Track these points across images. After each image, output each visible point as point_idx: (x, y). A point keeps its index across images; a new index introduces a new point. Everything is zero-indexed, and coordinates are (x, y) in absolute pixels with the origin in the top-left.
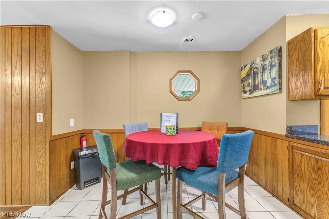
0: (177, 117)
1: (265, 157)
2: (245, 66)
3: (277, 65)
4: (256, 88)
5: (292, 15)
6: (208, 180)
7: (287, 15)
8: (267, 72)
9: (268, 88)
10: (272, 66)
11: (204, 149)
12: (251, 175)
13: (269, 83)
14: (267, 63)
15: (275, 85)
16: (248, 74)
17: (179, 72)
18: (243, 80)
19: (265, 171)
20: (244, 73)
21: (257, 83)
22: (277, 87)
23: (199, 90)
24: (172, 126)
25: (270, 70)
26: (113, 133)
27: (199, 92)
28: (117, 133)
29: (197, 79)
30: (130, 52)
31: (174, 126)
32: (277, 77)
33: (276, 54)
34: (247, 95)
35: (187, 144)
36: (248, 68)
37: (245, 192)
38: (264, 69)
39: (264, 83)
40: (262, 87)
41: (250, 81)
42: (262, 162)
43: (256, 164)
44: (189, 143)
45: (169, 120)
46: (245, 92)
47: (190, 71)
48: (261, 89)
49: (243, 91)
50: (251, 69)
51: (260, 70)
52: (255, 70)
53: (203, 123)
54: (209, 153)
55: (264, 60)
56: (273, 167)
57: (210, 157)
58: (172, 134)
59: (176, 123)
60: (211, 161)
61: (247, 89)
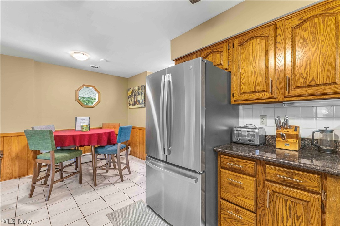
0: (89, 120)
1: (139, 141)
2: (130, 89)
3: (144, 94)
4: (135, 103)
5: (149, 72)
6: (113, 149)
7: (147, 71)
8: (140, 95)
9: (140, 104)
10: (142, 94)
11: (109, 136)
12: (133, 154)
13: (141, 102)
14: (140, 91)
15: (143, 104)
16: (132, 94)
17: (84, 85)
18: (129, 97)
19: (139, 148)
20: (130, 92)
21: (136, 100)
22: (144, 105)
23: (100, 100)
24: (87, 126)
25: (141, 95)
26: (12, 136)
27: (100, 102)
28: (18, 136)
29: (99, 92)
30: (34, 61)
31: (88, 126)
32: (144, 100)
33: (143, 88)
34: (131, 106)
35: (101, 133)
36: (131, 90)
37: (129, 161)
38: (139, 94)
39: (139, 101)
40: (138, 103)
41: (132, 98)
42: (138, 144)
43: (135, 146)
44: (102, 133)
45: (83, 122)
46: (130, 104)
47: (93, 86)
48: (137, 104)
49: (129, 104)
50: (133, 91)
51: (137, 94)
52: (135, 93)
53: (103, 124)
54: (112, 138)
55: (139, 89)
56: (142, 145)
57: (112, 140)
58: (87, 130)
59: (88, 124)
60: (113, 142)
61: (131, 103)
